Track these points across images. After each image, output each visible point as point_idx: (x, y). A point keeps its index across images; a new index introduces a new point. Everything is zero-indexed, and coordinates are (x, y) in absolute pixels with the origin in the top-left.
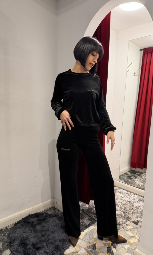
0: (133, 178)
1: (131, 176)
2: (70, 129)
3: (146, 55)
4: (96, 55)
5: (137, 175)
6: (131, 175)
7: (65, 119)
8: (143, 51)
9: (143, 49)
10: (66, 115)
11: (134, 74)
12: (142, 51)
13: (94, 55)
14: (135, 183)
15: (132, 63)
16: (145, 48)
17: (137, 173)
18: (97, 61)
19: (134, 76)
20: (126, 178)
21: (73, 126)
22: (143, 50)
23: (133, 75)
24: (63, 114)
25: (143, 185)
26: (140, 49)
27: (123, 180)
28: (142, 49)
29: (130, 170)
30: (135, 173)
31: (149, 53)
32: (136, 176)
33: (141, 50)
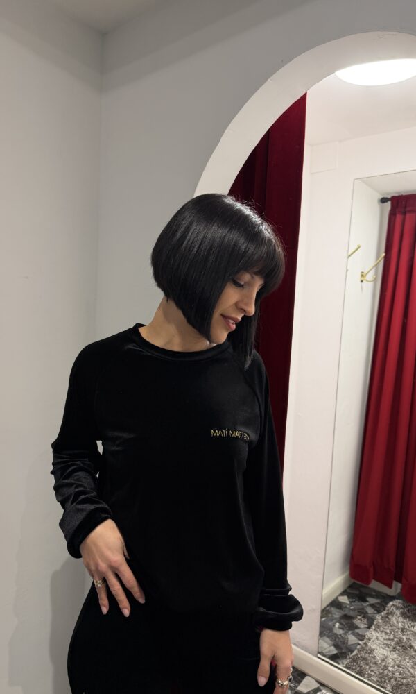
0: (361, 623)
1: (351, 614)
2: (127, 612)
3: (399, 218)
4: (250, 284)
5: (372, 606)
6: (353, 610)
7: (103, 566)
8: (388, 205)
9: (389, 197)
10: (110, 549)
11: (362, 276)
12: (386, 204)
13: (242, 283)
14: (372, 651)
15: (359, 248)
16: (397, 195)
17: (371, 596)
18: (252, 310)
19: (362, 281)
20: (337, 625)
21: (142, 601)
22: (389, 203)
23: (359, 280)
24: (95, 545)
25: (399, 666)
26: (381, 197)
27: (329, 637)
28: (386, 196)
29: (347, 585)
30: (365, 601)
31: (410, 211)
32: (370, 611)
33: (383, 200)
